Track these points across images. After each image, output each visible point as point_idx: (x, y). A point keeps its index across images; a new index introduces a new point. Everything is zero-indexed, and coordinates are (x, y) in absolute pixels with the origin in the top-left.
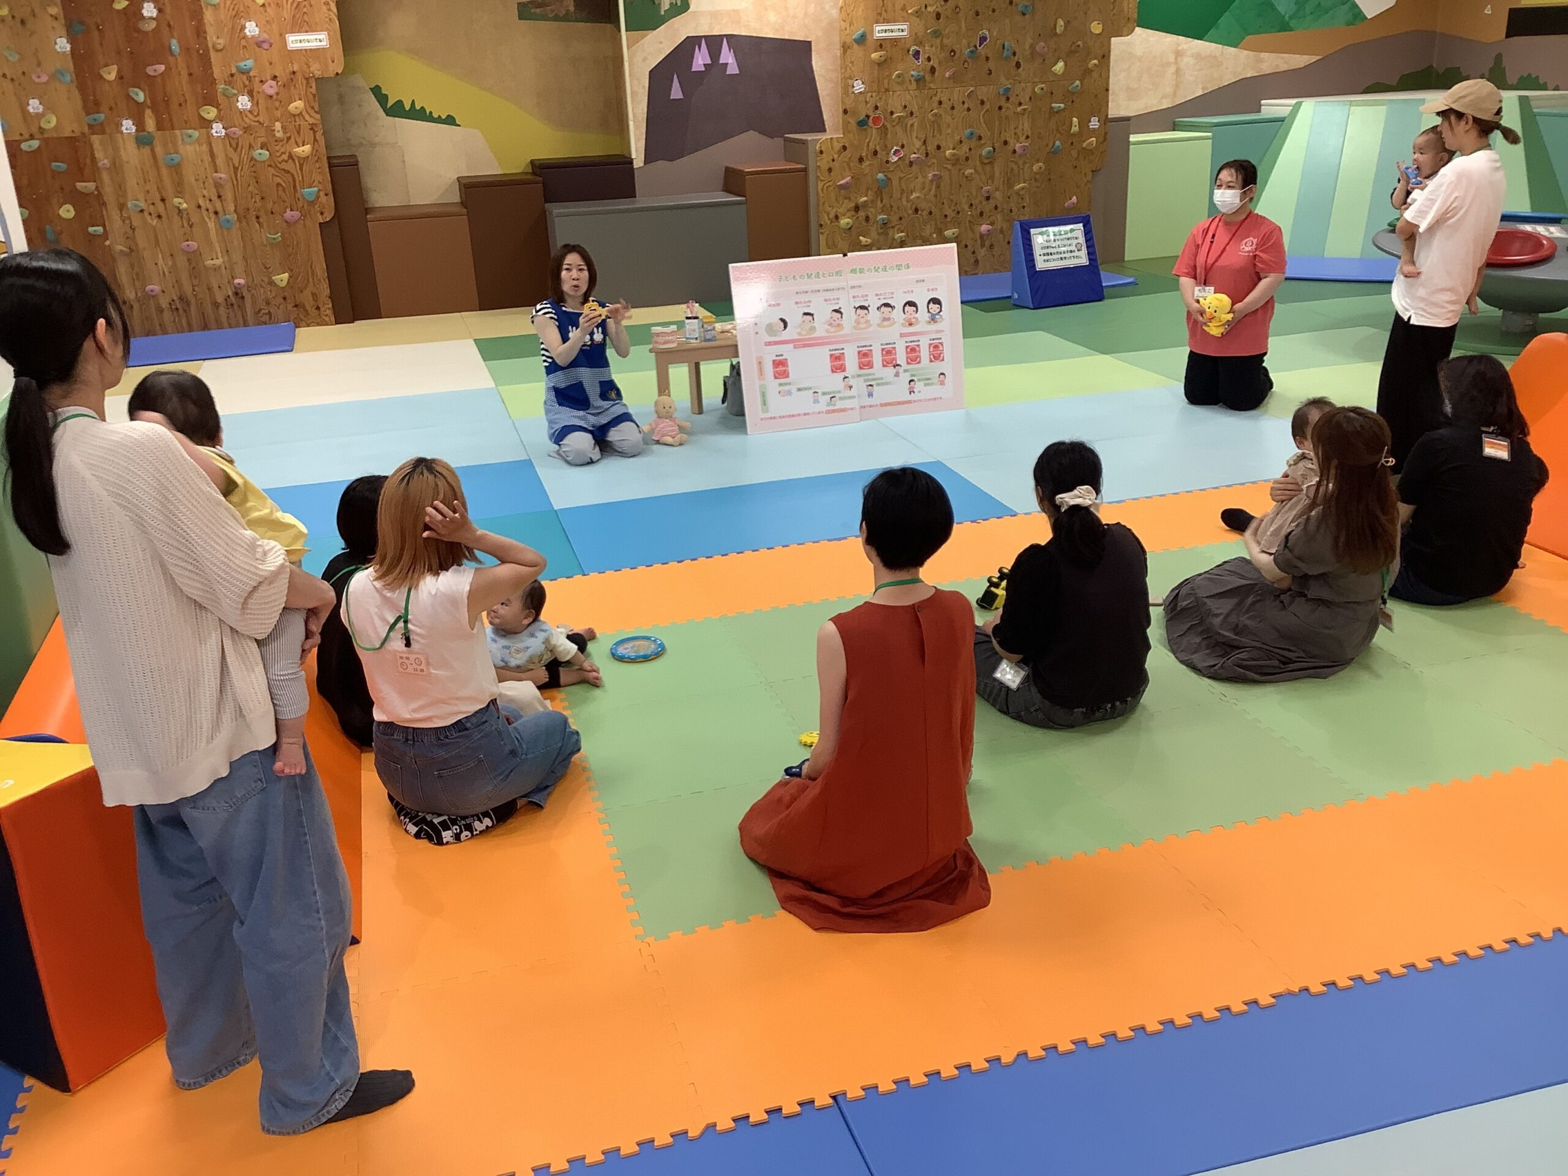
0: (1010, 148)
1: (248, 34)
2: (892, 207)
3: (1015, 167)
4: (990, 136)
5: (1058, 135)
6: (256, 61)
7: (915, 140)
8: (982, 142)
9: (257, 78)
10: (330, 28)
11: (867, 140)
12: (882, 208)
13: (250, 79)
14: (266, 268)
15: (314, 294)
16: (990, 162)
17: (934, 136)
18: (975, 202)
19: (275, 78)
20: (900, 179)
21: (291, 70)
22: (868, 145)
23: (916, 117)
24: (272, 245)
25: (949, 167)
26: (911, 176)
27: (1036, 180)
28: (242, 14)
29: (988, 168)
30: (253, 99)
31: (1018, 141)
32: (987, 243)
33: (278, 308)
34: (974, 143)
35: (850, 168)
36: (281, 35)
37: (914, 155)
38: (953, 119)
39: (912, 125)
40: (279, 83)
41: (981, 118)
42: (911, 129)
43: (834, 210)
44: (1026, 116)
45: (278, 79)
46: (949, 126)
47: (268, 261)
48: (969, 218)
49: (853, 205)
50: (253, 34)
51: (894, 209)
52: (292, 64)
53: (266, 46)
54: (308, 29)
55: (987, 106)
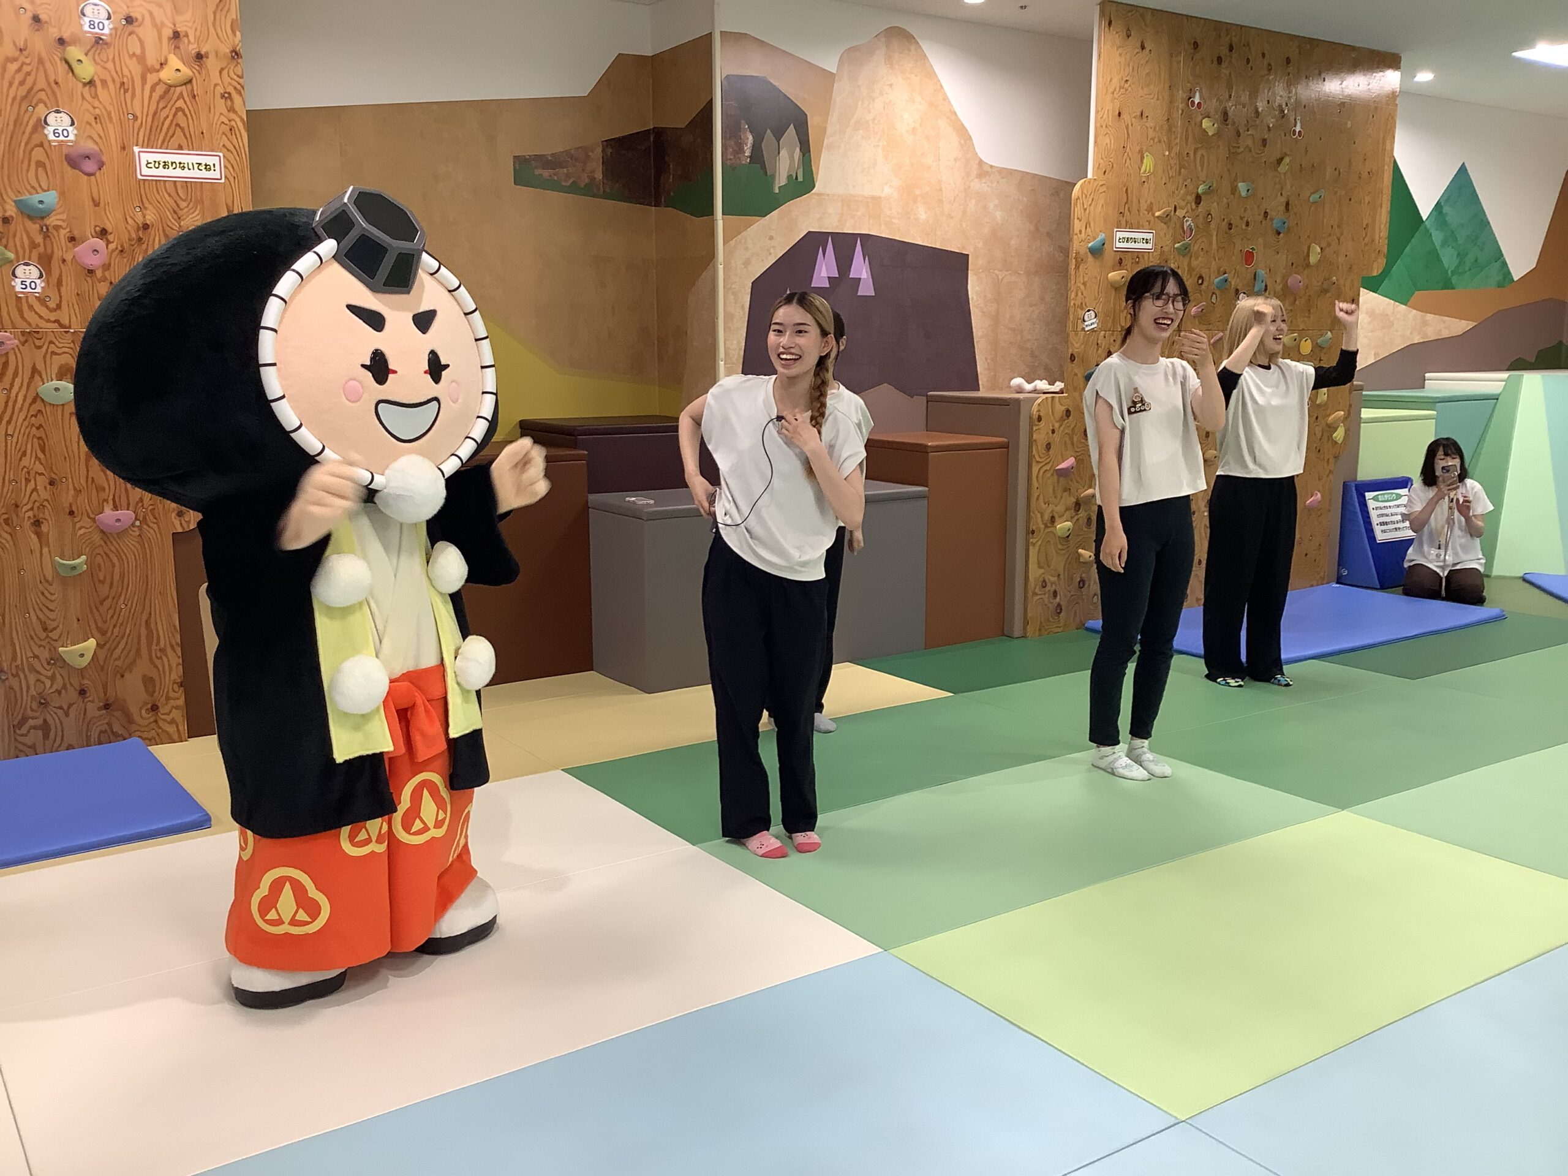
1: (51, 137)
6: (62, 194)
9: (63, 232)
10: (231, 148)
13: (46, 233)
14: (45, 629)
15: (148, 682)
19: (103, 233)
21: (140, 222)
24: (64, 581)
28: (42, 95)
30: (49, 272)
33: (67, 714)
35: (1073, 444)
36: (124, 148)
40: (112, 246)
45: (111, 237)
47: (52, 615)
49: (1073, 501)
50: (61, 138)
52: (142, 208)
53: (89, 166)
54: (184, 143)
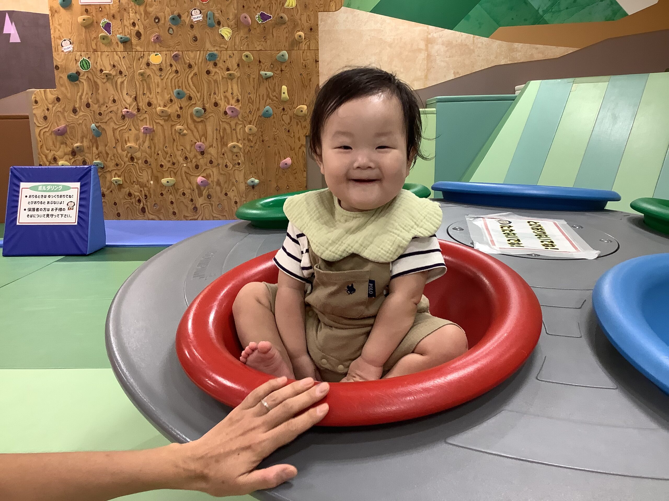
0: (222, 109)
2: (107, 154)
3: (227, 127)
4: (201, 96)
5: (269, 101)
7: (125, 96)
8: (193, 102)
11: (79, 94)
12: (98, 154)
16: (202, 121)
17: (144, 94)
18: (190, 156)
20: (114, 130)
22: (81, 98)
23: (125, 76)
25: (162, 122)
26: (124, 128)
27: (249, 140)
29: (200, 126)
31: (228, 104)
32: (205, 193)
34: (184, 103)
35: (65, 118)
37: (125, 110)
38: (162, 79)
39: (122, 83)
41: (190, 80)
42: (121, 85)
43: (53, 152)
44: (235, 80)
46: (158, 85)
48: (184, 169)
49: (70, 149)
51: (109, 156)
55: (196, 70)
